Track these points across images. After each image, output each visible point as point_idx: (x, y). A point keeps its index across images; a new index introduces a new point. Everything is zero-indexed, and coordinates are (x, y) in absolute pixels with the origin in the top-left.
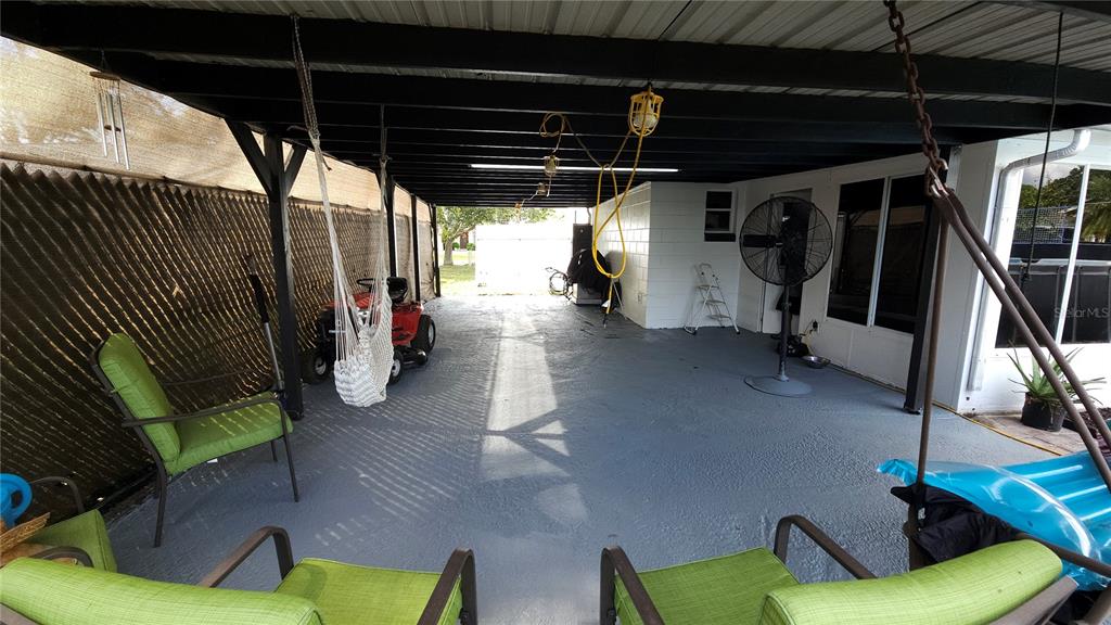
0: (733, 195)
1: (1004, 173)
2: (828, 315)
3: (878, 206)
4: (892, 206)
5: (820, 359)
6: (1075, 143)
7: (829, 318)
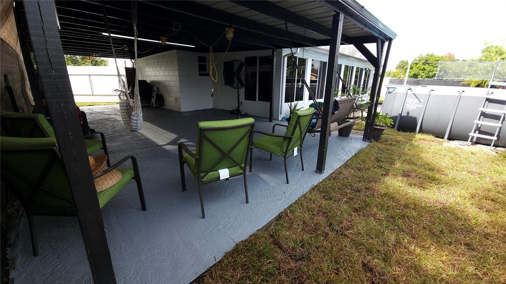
0: (207, 58)
1: (284, 57)
2: (245, 99)
3: (256, 65)
4: (260, 65)
5: (245, 113)
6: (297, 51)
7: (246, 101)
